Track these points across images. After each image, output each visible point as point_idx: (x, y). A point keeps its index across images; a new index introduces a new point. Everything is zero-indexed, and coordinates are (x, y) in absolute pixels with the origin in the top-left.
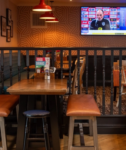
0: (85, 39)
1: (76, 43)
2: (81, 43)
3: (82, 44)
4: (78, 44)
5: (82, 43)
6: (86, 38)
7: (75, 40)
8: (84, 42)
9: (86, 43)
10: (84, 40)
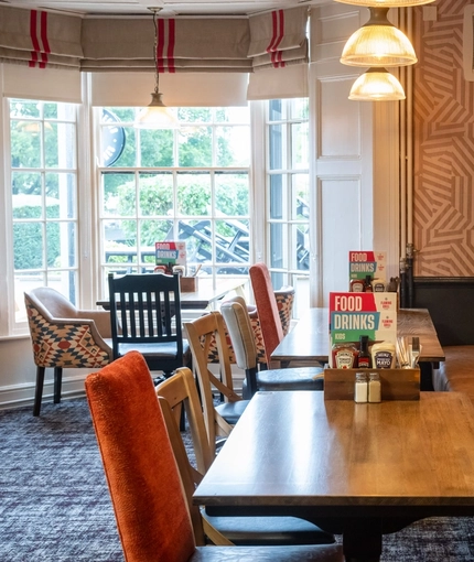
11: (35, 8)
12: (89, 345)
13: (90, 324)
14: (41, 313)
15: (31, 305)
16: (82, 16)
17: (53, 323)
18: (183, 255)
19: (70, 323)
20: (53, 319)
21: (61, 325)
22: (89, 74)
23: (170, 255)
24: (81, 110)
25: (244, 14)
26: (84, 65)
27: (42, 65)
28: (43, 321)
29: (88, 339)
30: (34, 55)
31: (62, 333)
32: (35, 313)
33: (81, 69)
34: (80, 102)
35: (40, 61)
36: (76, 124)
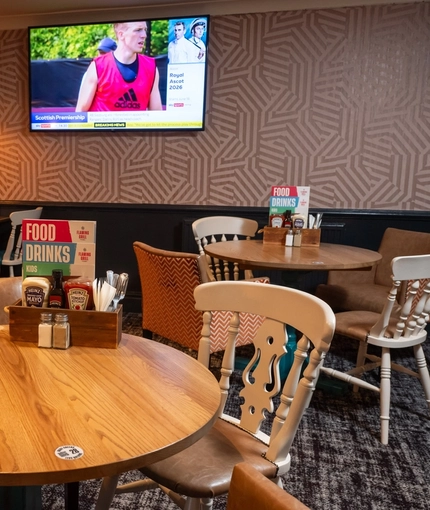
0: (50, 145)
1: (21, 159)
2: (37, 160)
3: (39, 163)
4: (26, 163)
5: (40, 159)
6: (53, 143)
7: (17, 149)
8: (44, 154)
9: (52, 159)
10: (47, 147)
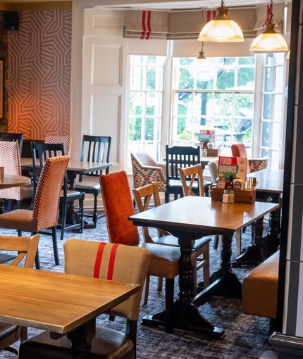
11: (145, 9)
12: (158, 180)
13: (160, 170)
14: (137, 163)
15: (133, 159)
16: (169, 11)
17: (142, 168)
18: (213, 137)
19: (150, 169)
20: (143, 166)
21: (146, 169)
22: (172, 41)
23: (207, 137)
24: (167, 60)
25: (254, 6)
26: (169, 37)
27: (147, 38)
28: (138, 167)
29: (158, 177)
30: (143, 33)
31: (146, 173)
32: (135, 163)
33: (167, 39)
34: (166, 55)
35: (146, 36)
36: (164, 67)
